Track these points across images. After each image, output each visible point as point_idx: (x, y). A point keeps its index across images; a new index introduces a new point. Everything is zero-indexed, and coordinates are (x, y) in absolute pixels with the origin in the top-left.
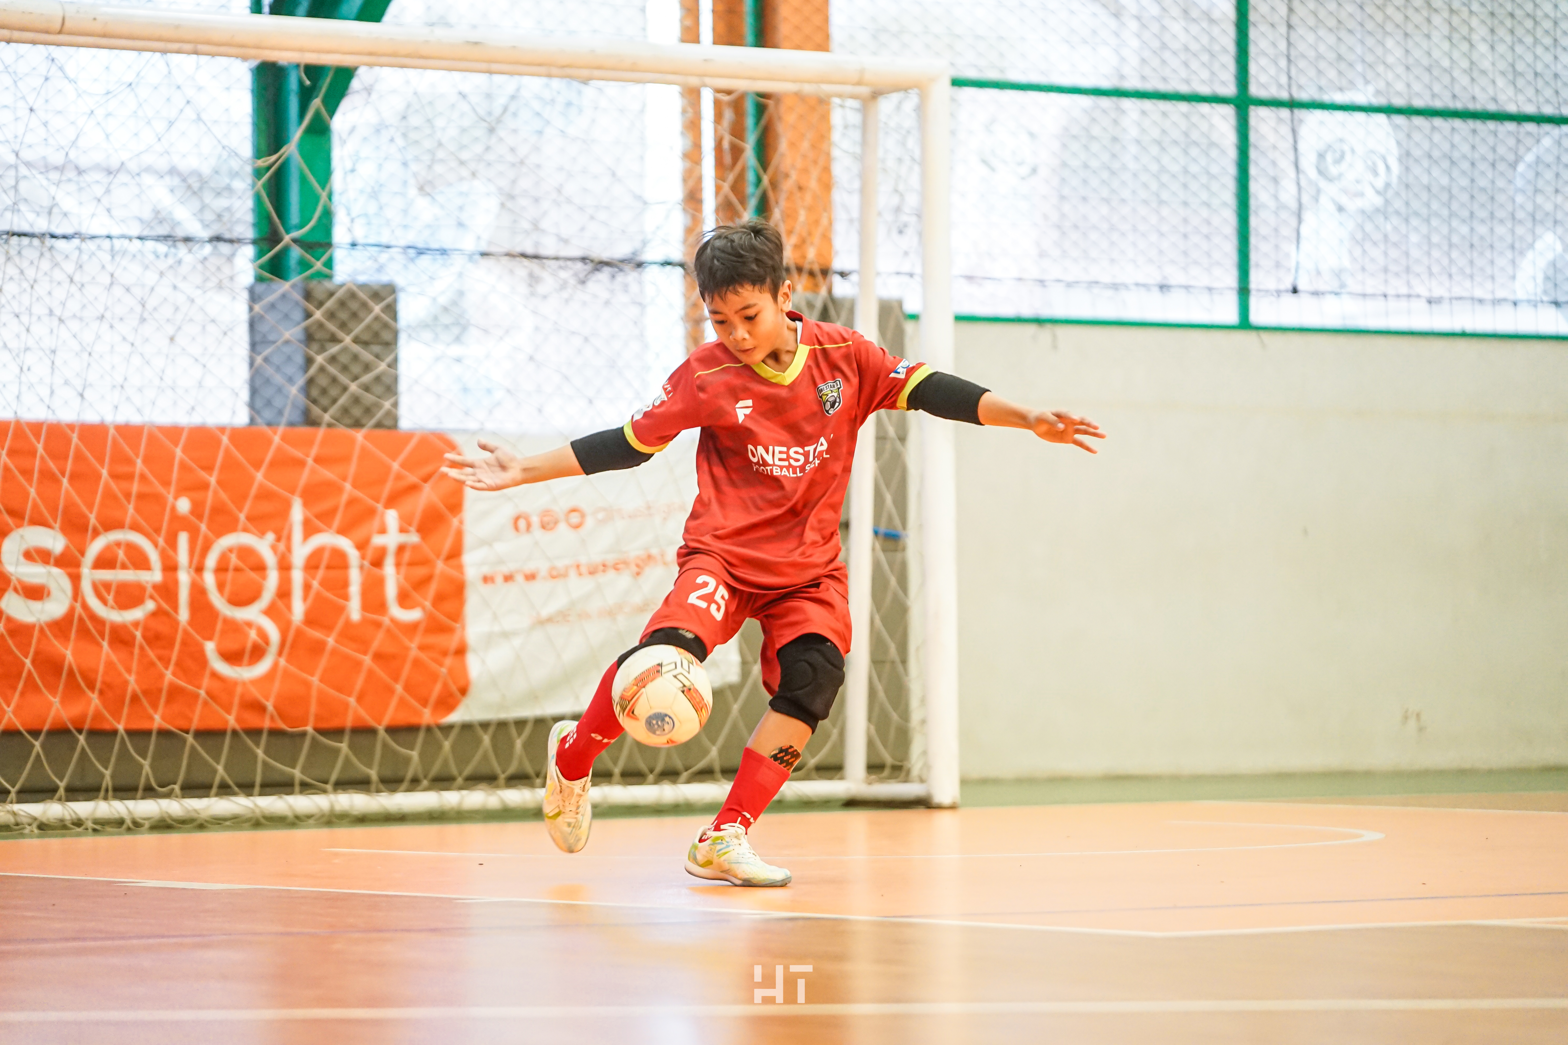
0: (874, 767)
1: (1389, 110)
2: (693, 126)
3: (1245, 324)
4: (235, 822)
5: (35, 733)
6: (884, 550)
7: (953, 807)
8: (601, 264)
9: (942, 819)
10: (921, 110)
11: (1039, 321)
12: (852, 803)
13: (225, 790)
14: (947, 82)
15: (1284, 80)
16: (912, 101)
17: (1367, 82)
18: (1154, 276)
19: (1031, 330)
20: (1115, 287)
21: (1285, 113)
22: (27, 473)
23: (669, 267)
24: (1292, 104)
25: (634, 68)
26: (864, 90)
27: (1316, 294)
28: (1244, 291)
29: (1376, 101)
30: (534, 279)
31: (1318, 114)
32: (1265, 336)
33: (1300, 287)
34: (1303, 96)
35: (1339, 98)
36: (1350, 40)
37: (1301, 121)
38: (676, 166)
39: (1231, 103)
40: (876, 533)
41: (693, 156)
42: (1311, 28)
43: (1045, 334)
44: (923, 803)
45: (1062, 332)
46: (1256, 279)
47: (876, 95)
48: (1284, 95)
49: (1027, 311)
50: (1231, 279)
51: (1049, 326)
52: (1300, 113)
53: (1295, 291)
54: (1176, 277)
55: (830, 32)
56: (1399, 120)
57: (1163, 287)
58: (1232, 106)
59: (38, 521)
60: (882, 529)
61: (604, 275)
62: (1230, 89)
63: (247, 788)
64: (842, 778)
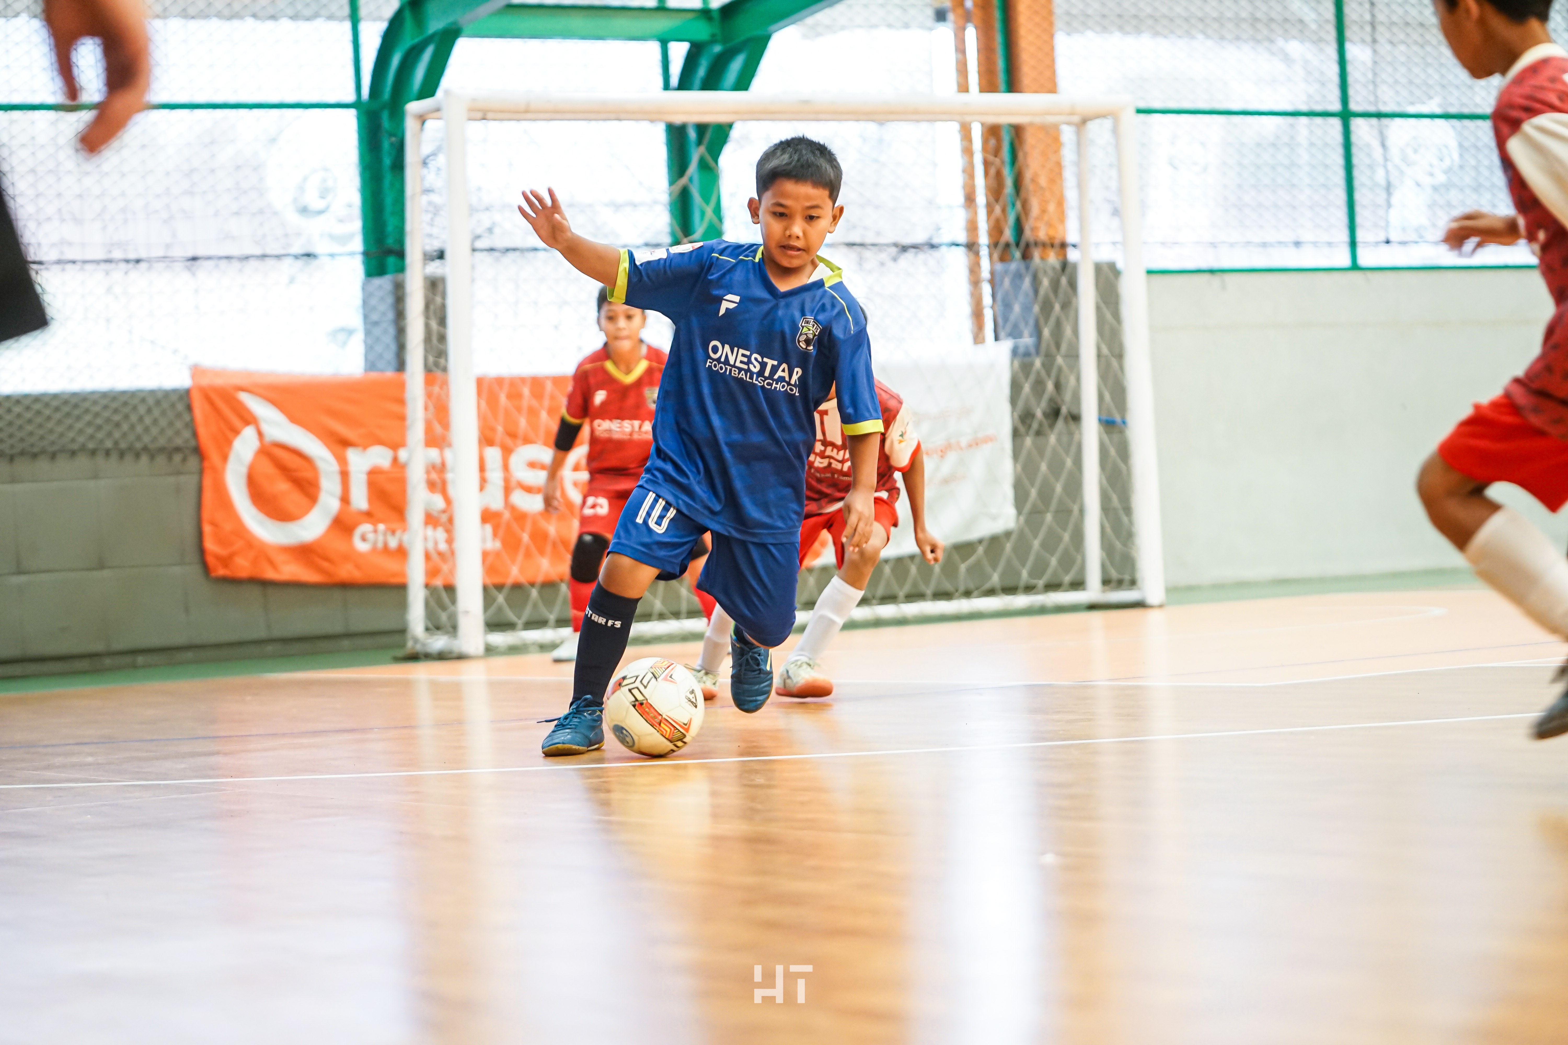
0: (1106, 582)
1: (1447, 116)
2: (968, 151)
3: (1355, 267)
4: (670, 638)
5: (532, 584)
6: (1107, 432)
7: (1161, 606)
8: (904, 249)
9: (1152, 616)
10: (1115, 130)
11: (1212, 272)
12: (1093, 607)
13: (662, 617)
14: (1132, 111)
15: (1372, 98)
16: (1108, 123)
17: (1431, 98)
18: (1290, 237)
19: (1206, 277)
20: (1264, 245)
21: (1374, 121)
22: (519, 409)
23: (954, 248)
24: (1379, 115)
25: (916, 112)
26: (1076, 119)
27: (1403, 243)
28: (1353, 244)
29: (1438, 111)
30: (861, 261)
31: (1398, 121)
32: (1369, 274)
33: (1392, 239)
34: (1384, 109)
35: (1411, 110)
36: (1416, 70)
37: (1387, 126)
38: (959, 179)
39: (1338, 116)
40: (1100, 420)
41: (969, 172)
42: (1389, 63)
43: (1216, 280)
44: (1139, 605)
45: (1229, 278)
46: (1360, 235)
47: (1084, 121)
48: (1372, 109)
49: (1204, 265)
50: (1344, 236)
51: (1219, 274)
52: (1385, 121)
53: (1388, 242)
54: (1306, 236)
55: (1056, 81)
56: (1454, 122)
57: (1297, 244)
58: (1338, 118)
59: (527, 441)
60: (1104, 417)
61: (910, 255)
62: (1336, 107)
63: (676, 615)
64: (1084, 589)
